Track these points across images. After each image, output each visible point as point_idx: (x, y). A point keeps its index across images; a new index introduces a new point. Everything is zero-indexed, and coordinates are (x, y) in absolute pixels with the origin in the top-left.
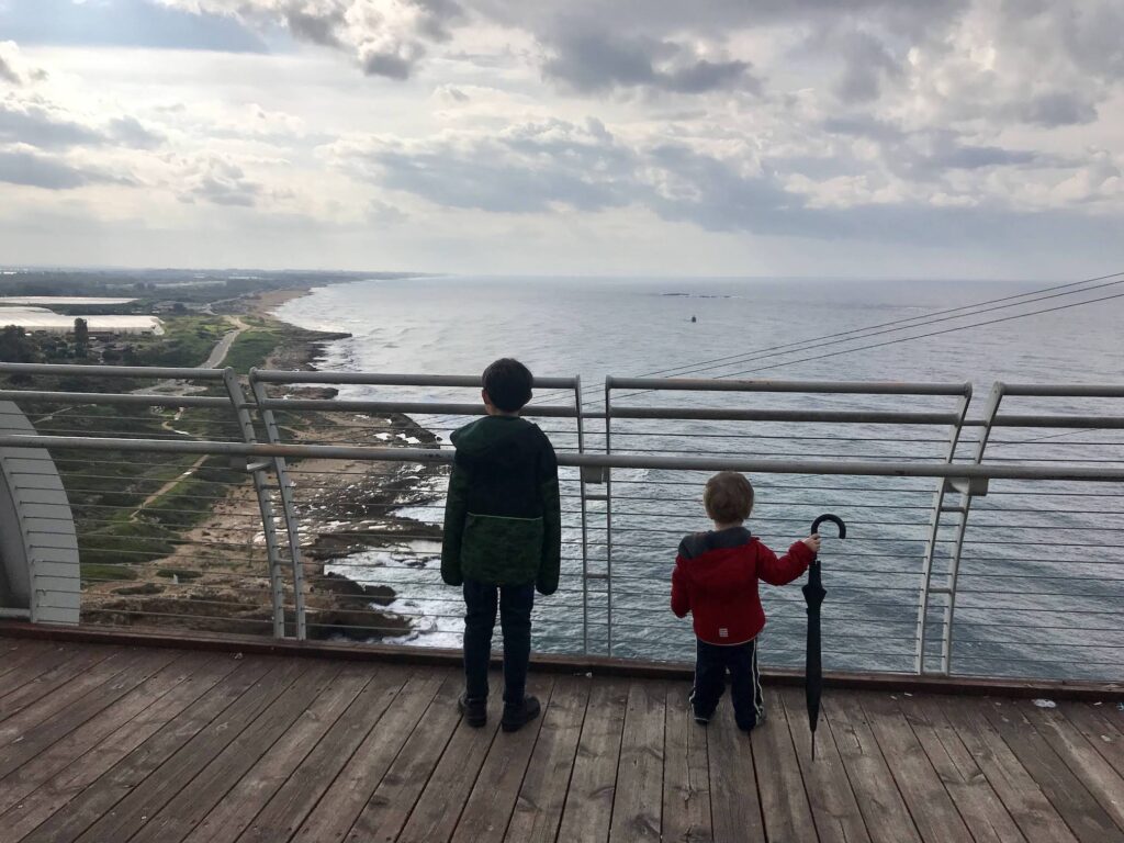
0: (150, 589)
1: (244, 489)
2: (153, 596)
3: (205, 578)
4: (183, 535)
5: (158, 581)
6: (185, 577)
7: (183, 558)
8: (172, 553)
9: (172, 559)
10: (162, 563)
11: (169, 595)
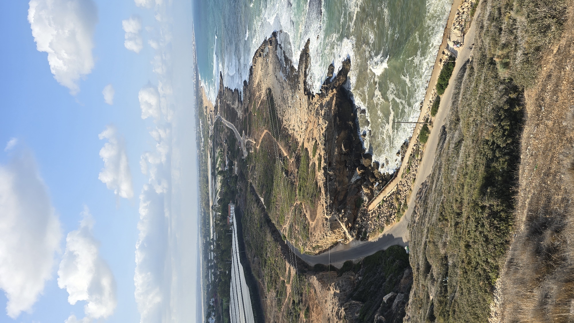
0: (320, 160)
1: (284, 121)
2: (323, 158)
3: (318, 139)
4: (300, 144)
5: (317, 156)
6: (316, 147)
7: (309, 146)
8: (306, 149)
9: (309, 150)
10: (310, 154)
11: (322, 153)
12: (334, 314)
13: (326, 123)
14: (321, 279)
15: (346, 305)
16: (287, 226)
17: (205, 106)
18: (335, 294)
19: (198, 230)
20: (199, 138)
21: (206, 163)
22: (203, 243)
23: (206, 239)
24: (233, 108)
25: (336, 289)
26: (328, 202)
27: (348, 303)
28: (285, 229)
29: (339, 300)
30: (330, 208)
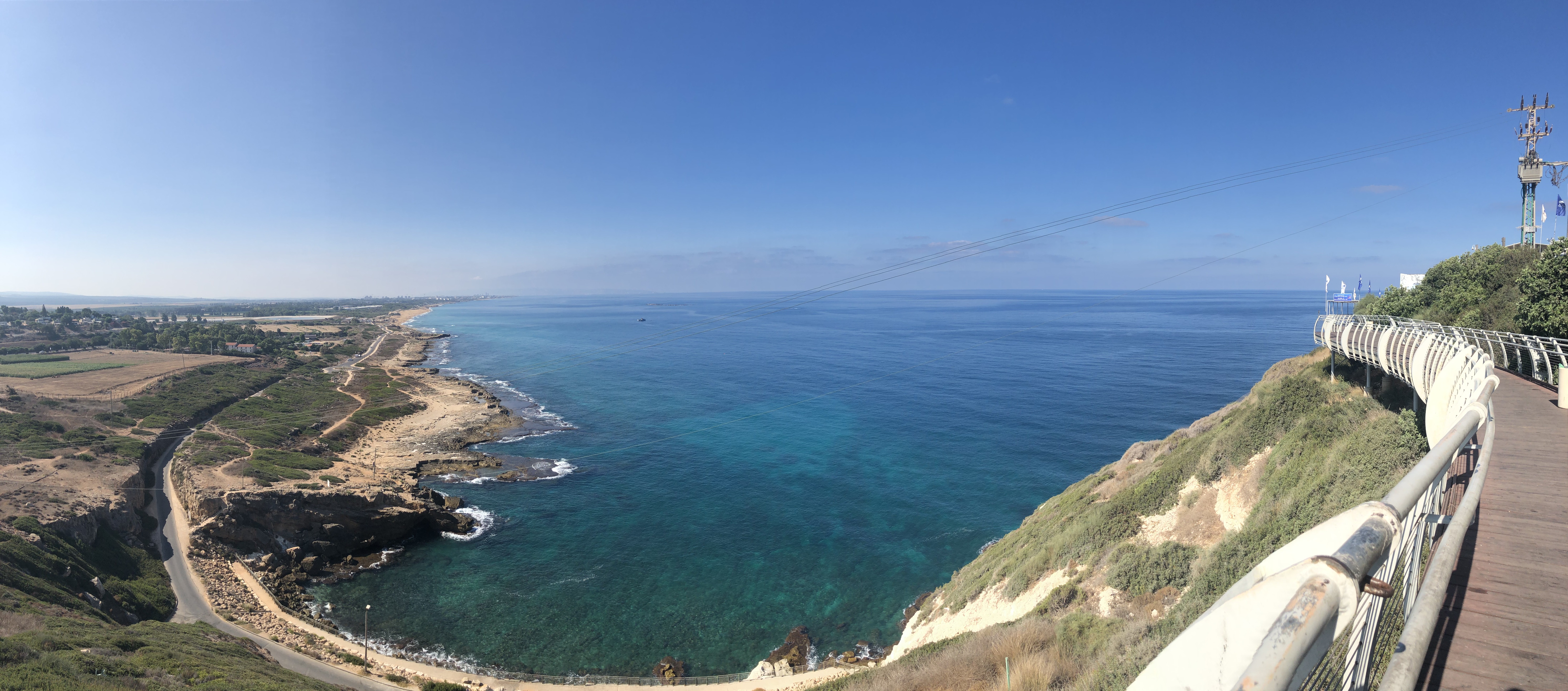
0: (314, 487)
1: (378, 430)
2: (317, 491)
3: (347, 483)
4: (340, 456)
5: (321, 482)
6: (335, 481)
7: (337, 469)
8: (332, 466)
9: (331, 470)
10: (325, 472)
11: (324, 491)
12: (81, 499)
13: (372, 497)
14: (134, 481)
15: (91, 518)
16: (216, 431)
17: (401, 312)
18: (108, 502)
19: (220, 300)
20: (354, 303)
21: (318, 312)
22: (201, 308)
23: (206, 312)
24: (398, 353)
25: (116, 503)
26: (248, 498)
27: (94, 520)
28: (213, 428)
29: (99, 508)
30: (239, 500)
